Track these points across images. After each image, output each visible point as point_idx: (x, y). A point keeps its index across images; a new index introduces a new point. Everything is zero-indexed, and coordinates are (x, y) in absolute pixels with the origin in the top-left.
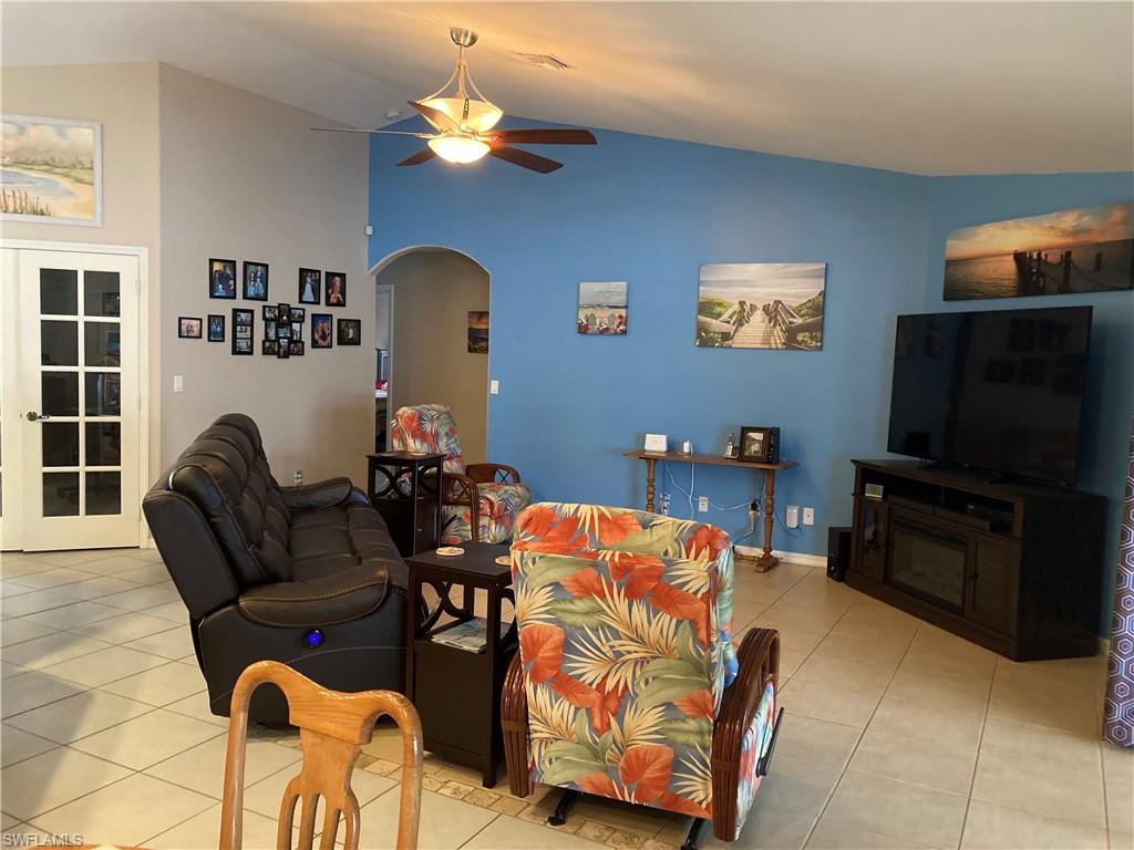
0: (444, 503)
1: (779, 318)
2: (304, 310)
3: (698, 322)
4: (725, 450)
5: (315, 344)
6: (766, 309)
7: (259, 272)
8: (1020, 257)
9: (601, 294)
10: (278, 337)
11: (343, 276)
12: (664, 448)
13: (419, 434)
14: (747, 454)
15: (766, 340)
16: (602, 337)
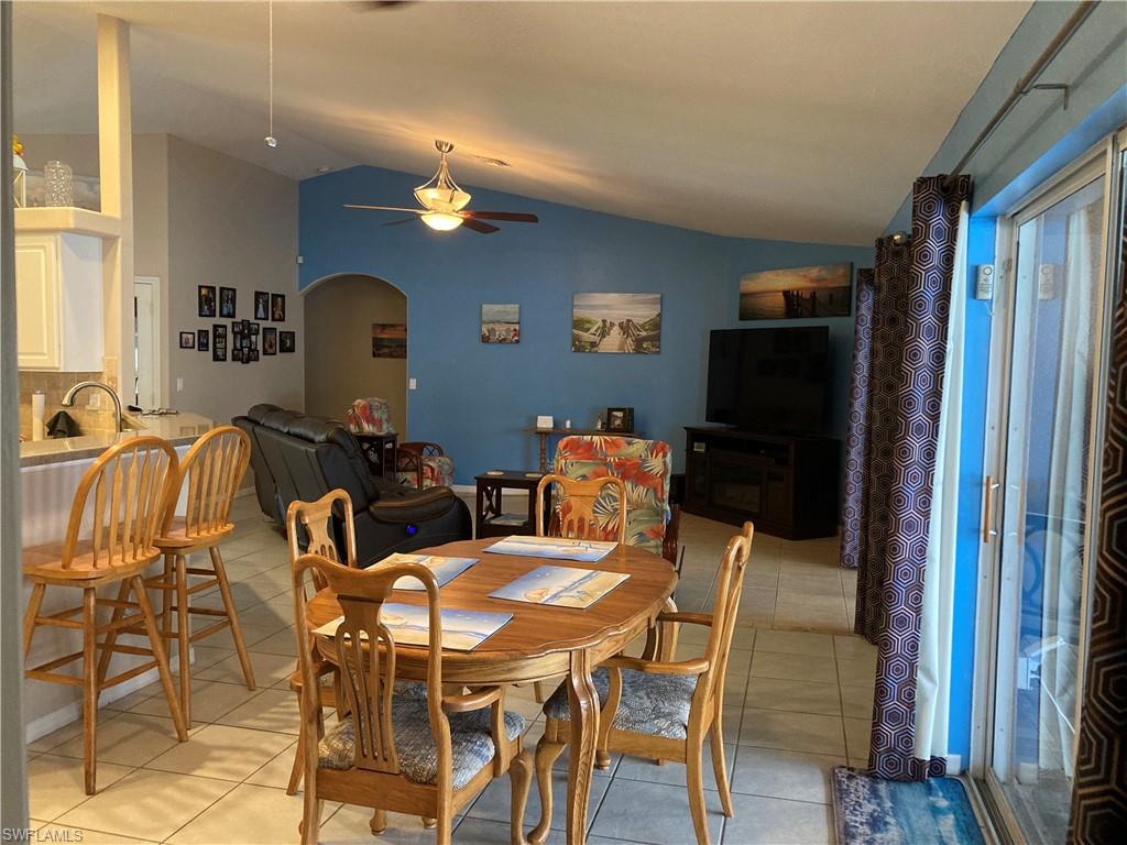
0: (398, 471)
1: (630, 331)
2: (258, 325)
3: (573, 334)
4: (596, 425)
5: (265, 353)
6: (621, 325)
7: (229, 295)
8: (786, 293)
9: (499, 313)
10: (242, 347)
11: (283, 297)
12: (552, 426)
13: (371, 420)
14: (612, 427)
15: (621, 347)
16: (500, 345)
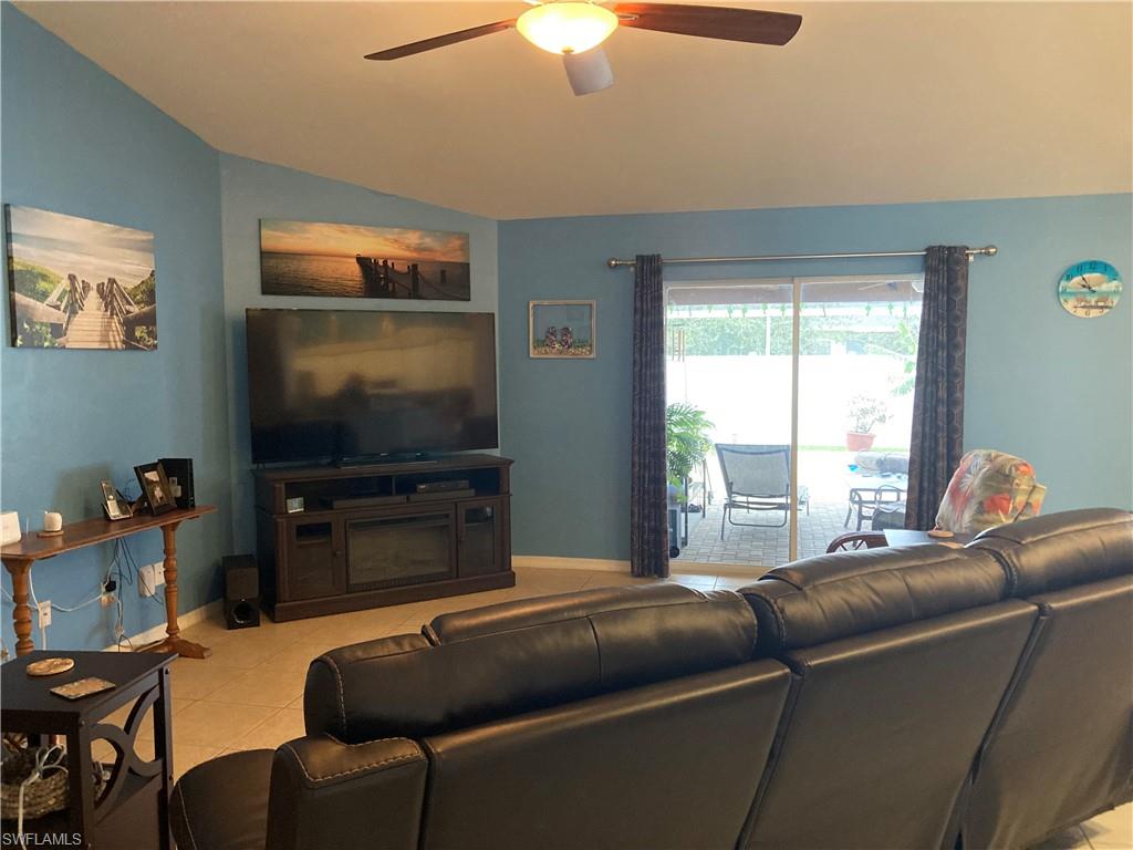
1: (115, 304)
6: (100, 290)
12: (18, 536)
15: (104, 337)
